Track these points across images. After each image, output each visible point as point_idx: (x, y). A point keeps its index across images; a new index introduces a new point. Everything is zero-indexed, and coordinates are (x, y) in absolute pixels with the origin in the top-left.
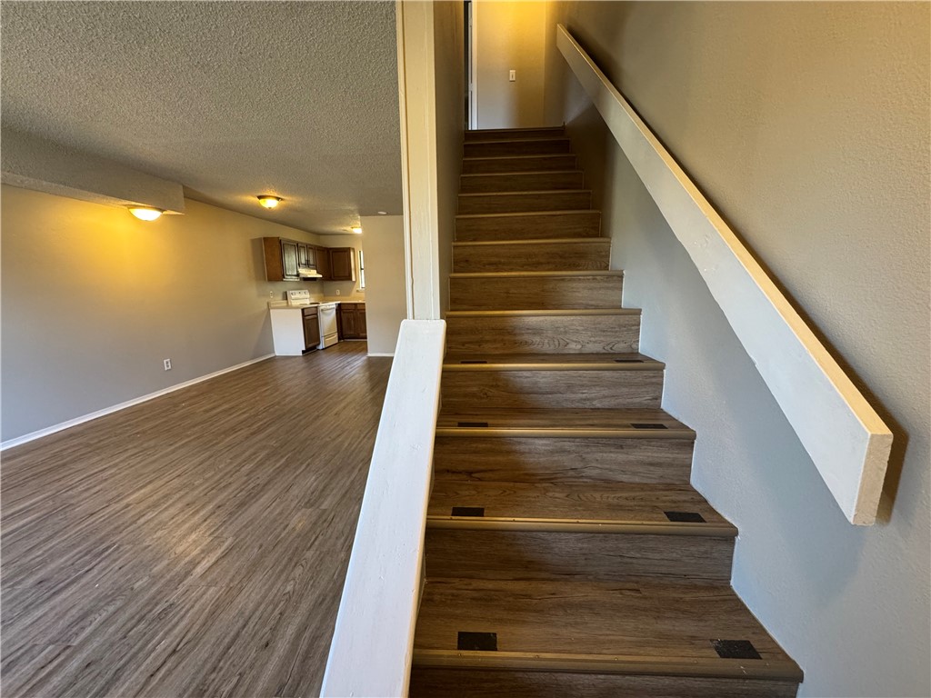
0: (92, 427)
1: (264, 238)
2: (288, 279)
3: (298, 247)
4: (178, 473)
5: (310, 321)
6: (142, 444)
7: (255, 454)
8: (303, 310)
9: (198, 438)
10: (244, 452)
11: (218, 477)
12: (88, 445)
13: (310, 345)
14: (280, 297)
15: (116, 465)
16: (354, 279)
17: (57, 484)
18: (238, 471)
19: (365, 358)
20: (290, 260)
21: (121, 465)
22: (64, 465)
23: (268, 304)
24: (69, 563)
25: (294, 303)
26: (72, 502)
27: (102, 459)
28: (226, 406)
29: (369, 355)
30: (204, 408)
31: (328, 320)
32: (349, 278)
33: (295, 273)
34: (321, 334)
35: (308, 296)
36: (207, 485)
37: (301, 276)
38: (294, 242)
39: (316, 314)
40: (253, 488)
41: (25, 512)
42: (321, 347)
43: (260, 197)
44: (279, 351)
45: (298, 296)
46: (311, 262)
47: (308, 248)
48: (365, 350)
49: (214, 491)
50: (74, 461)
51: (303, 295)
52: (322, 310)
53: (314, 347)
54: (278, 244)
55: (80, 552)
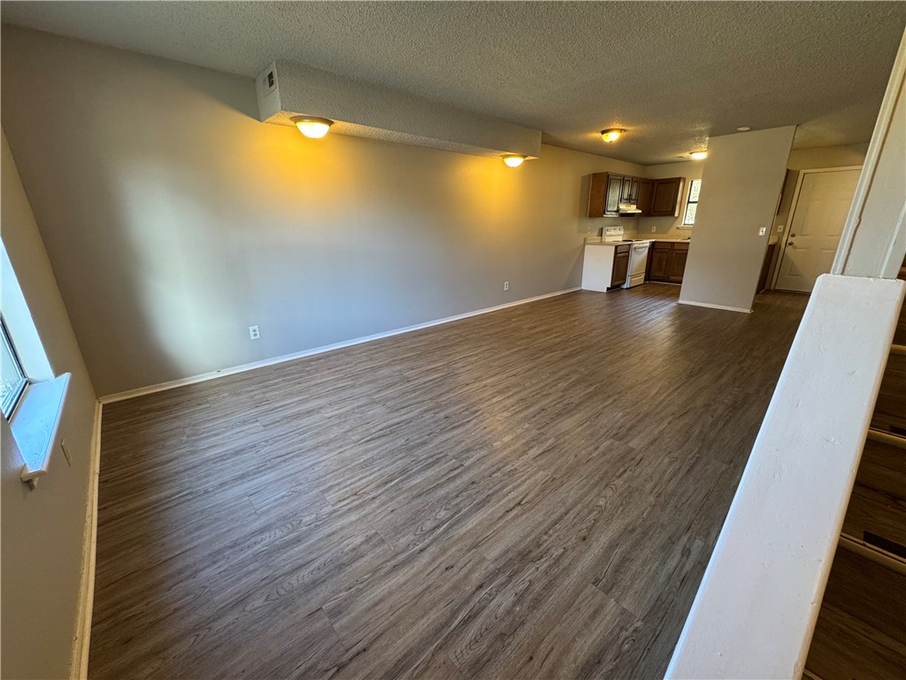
0: (463, 324)
1: (594, 175)
2: (608, 215)
3: (623, 181)
4: (515, 372)
5: (621, 259)
6: (491, 343)
7: (568, 375)
8: (616, 247)
9: (525, 349)
10: (559, 370)
11: (541, 385)
12: (462, 336)
13: (616, 283)
14: (596, 233)
15: (477, 355)
16: (676, 215)
17: (449, 358)
18: (556, 385)
19: (674, 304)
20: (614, 195)
21: (480, 356)
22: (451, 346)
23: (585, 240)
24: (459, 412)
25: (608, 240)
26: (457, 372)
27: (469, 349)
28: (543, 328)
29: (680, 301)
30: (528, 326)
31: (638, 259)
32: (672, 213)
33: (616, 209)
34: (629, 273)
35: (622, 232)
36: (533, 389)
37: (621, 212)
38: (621, 175)
39: (628, 252)
40: (568, 404)
41: (436, 370)
42: (625, 286)
43: (603, 132)
44: (586, 285)
45: (612, 232)
46: (633, 197)
47: (633, 181)
48: (677, 295)
49: (538, 396)
50: (456, 345)
51: (618, 232)
52: (635, 248)
53: (619, 286)
54: (605, 179)
55: (463, 407)
